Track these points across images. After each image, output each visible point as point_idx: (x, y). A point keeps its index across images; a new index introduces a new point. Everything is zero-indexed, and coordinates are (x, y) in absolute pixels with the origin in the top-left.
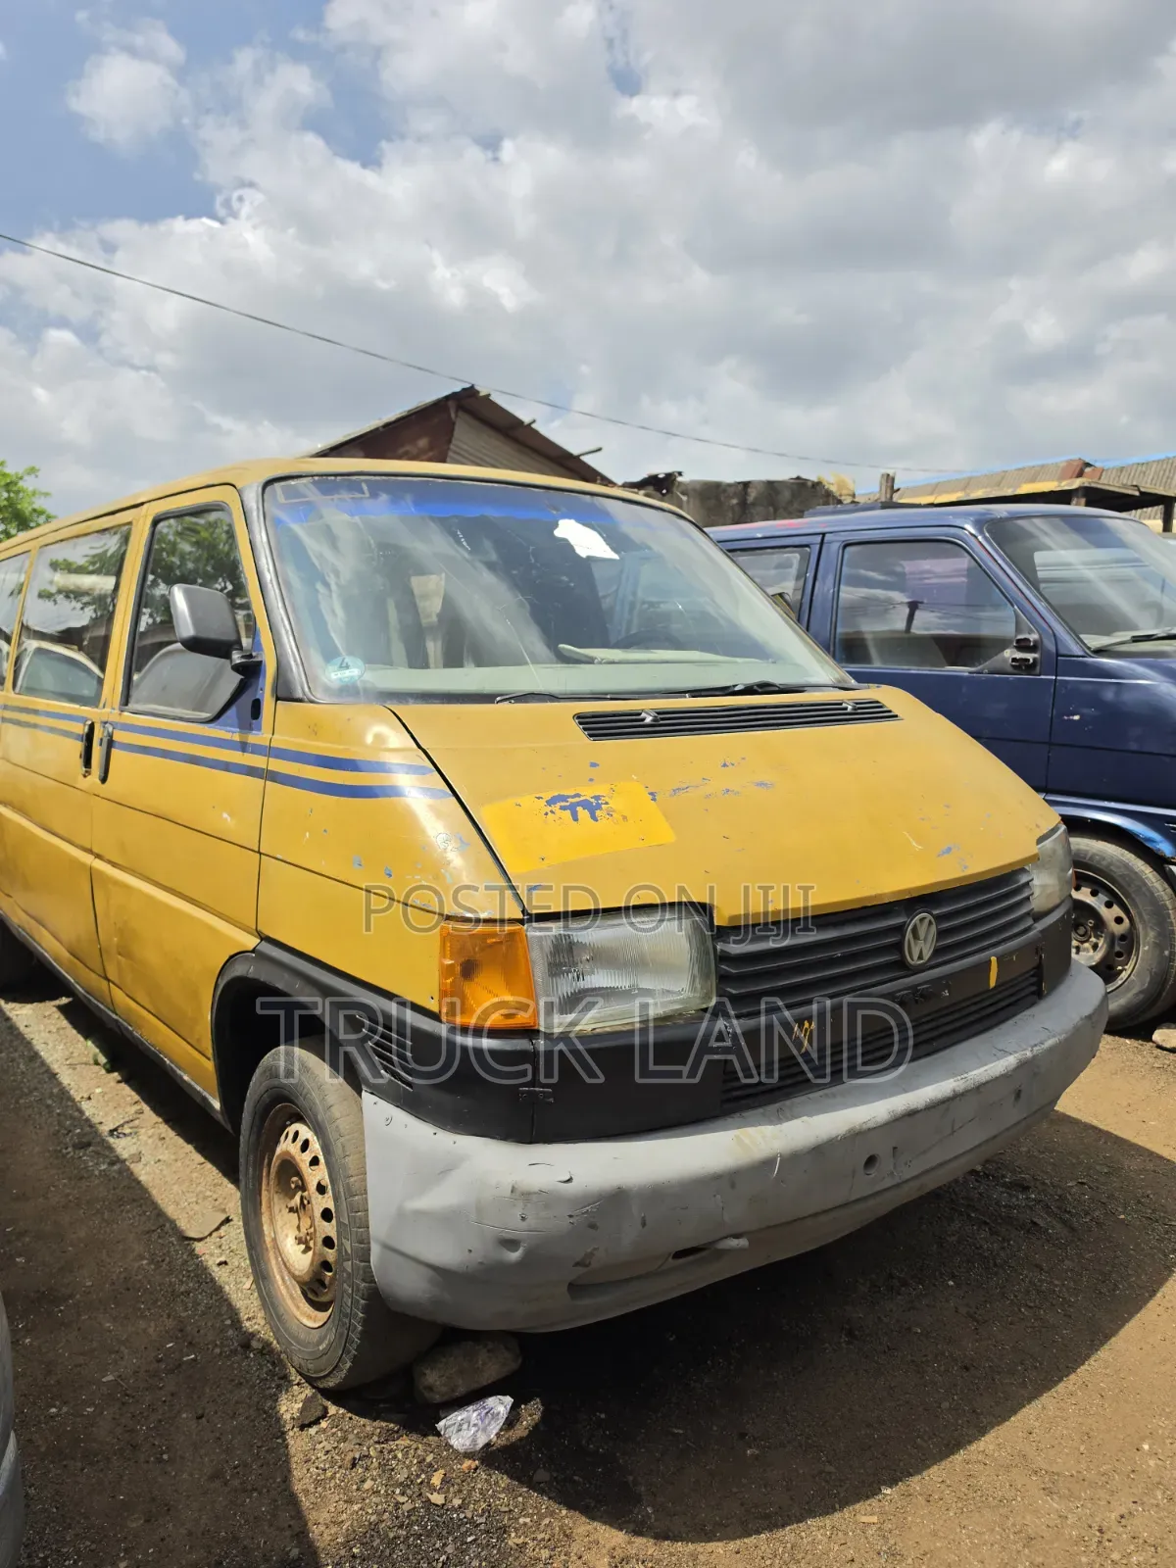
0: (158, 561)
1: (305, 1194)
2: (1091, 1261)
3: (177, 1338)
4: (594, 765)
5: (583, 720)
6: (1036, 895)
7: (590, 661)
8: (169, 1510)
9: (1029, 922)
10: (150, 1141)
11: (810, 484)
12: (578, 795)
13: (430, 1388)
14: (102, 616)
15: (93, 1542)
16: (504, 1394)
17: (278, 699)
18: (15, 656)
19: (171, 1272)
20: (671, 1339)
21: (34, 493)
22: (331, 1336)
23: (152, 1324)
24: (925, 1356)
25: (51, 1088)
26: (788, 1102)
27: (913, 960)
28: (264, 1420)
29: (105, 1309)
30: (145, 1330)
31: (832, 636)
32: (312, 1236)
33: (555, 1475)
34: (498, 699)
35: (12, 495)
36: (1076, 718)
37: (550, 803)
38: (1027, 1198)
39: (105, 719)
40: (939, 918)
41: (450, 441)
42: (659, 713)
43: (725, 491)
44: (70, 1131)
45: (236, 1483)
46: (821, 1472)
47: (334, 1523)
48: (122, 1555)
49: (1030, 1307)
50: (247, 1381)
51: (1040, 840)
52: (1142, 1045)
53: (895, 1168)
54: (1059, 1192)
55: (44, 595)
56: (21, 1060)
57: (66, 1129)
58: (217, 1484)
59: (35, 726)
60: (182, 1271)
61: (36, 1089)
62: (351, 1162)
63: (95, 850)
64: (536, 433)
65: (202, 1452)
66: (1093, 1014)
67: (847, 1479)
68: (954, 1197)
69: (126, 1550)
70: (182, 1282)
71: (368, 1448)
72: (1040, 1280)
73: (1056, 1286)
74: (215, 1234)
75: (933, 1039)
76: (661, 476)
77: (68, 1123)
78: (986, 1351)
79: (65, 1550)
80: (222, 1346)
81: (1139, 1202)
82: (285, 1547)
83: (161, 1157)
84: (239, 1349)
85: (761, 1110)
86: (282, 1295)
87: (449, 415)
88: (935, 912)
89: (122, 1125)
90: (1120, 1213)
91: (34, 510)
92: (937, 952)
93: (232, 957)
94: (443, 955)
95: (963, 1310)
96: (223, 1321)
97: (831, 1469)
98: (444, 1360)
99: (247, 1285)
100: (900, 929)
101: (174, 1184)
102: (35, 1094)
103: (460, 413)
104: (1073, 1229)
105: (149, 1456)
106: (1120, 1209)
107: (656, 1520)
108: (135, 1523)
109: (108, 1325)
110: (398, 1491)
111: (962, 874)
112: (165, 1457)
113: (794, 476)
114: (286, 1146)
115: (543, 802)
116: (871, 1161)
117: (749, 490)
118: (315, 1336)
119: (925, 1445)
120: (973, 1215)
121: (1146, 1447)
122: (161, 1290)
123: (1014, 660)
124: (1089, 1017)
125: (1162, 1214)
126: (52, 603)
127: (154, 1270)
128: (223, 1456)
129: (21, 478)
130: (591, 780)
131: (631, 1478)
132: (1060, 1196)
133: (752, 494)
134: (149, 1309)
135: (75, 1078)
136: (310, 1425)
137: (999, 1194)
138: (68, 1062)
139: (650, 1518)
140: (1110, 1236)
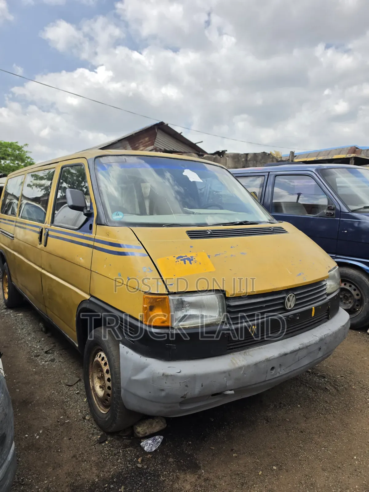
0: (64, 176)
1: (103, 373)
2: (343, 400)
3: (64, 415)
4: (191, 247)
5: (189, 233)
6: (328, 288)
7: (193, 213)
8: (60, 466)
9: (326, 296)
10: (57, 355)
11: (267, 154)
12: (186, 256)
13: (139, 433)
14: (47, 193)
15: (37, 475)
16: (161, 435)
17: (97, 224)
18: (20, 205)
19: (62, 395)
20: (212, 420)
21: (27, 152)
22: (109, 416)
23: (57, 411)
24: (289, 428)
25: (28, 338)
26: (247, 350)
27: (287, 307)
28: (89, 440)
29: (42, 406)
30: (54, 412)
31: (271, 204)
32: (105, 386)
33: (175, 460)
34: (164, 225)
35: (20, 152)
36: (346, 231)
37: (178, 258)
38: (325, 380)
39: (46, 227)
40: (296, 295)
41: (155, 139)
42: (212, 231)
43: (240, 156)
44: (33, 351)
45: (80, 459)
46: (255, 462)
47: (109, 472)
48: (46, 479)
49: (323, 414)
50: (84, 429)
51: (329, 271)
52: (364, 334)
53: (280, 370)
54: (335, 379)
55: (29, 186)
56: (19, 329)
57: (32, 351)
58: (74, 459)
59: (25, 228)
60: (66, 395)
61: (23, 338)
62: (116, 364)
63: (43, 267)
64: (182, 136)
65: (70, 449)
66: (345, 325)
67: (263, 464)
68: (302, 379)
69: (47, 478)
70: (66, 398)
71: (120, 450)
72: (327, 406)
73: (331, 408)
74: (76, 384)
75: (294, 332)
76: (220, 151)
77: (33, 349)
78: (308, 427)
79: (29, 477)
80: (77, 418)
81: (359, 383)
82: (94, 478)
83: (61, 360)
84: (82, 419)
85: (239, 352)
86: (95, 403)
87: (155, 131)
88: (295, 293)
89: (49, 350)
90: (353, 386)
91: (27, 157)
92: (295, 305)
93: (82, 301)
94: (144, 304)
95: (302, 414)
96: (77, 411)
97: (258, 461)
98: (143, 424)
99: (85, 400)
100: (284, 298)
101: (64, 369)
102: (23, 340)
103: (159, 130)
104: (338, 390)
105: (55, 450)
106: (353, 385)
107: (205, 474)
108: (50, 470)
109: (43, 410)
110: (128, 463)
111: (304, 282)
112: (59, 450)
113: (263, 152)
114: (98, 359)
115: (175, 258)
116: (273, 368)
117: (248, 156)
118: (105, 416)
119: (287, 454)
120: (307, 385)
121: (355, 457)
122: (59, 400)
123: (327, 213)
124: (344, 326)
125: (366, 387)
126: (31, 189)
127: (58, 394)
128: (76, 451)
129: (23, 147)
130: (190, 251)
131: (198, 461)
132: (335, 380)
133: (249, 157)
134: (55, 406)
135: (35, 335)
136: (103, 442)
137: (316, 379)
138: (33, 330)
139: (203, 474)
140: (349, 393)
